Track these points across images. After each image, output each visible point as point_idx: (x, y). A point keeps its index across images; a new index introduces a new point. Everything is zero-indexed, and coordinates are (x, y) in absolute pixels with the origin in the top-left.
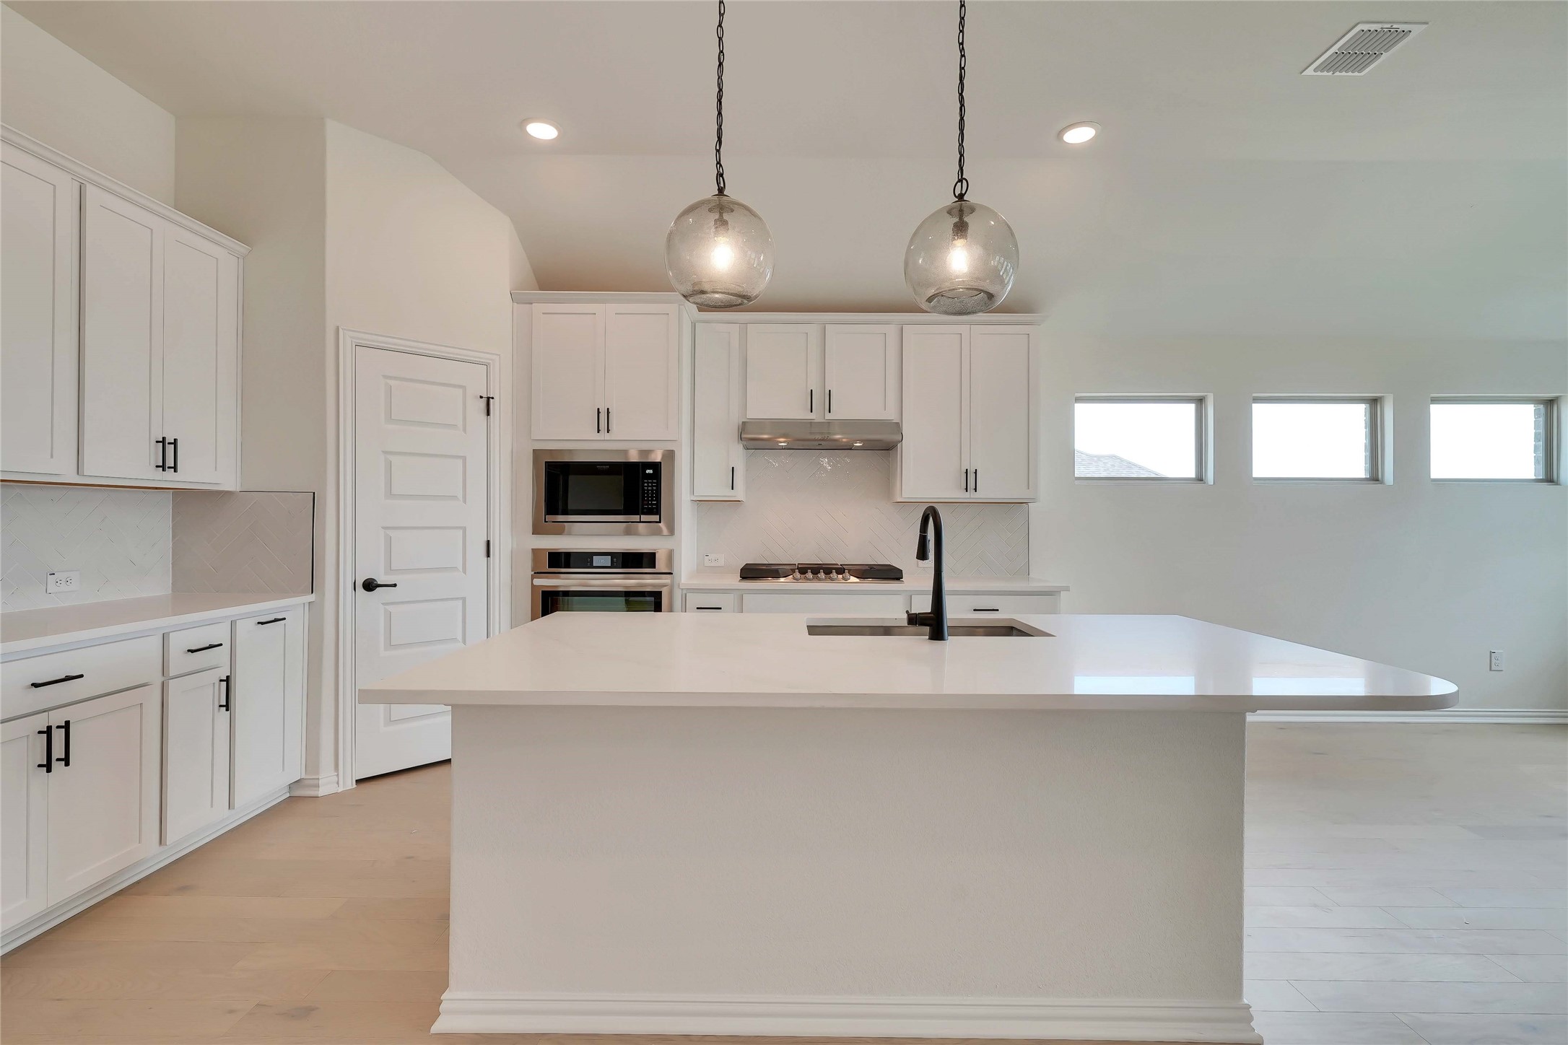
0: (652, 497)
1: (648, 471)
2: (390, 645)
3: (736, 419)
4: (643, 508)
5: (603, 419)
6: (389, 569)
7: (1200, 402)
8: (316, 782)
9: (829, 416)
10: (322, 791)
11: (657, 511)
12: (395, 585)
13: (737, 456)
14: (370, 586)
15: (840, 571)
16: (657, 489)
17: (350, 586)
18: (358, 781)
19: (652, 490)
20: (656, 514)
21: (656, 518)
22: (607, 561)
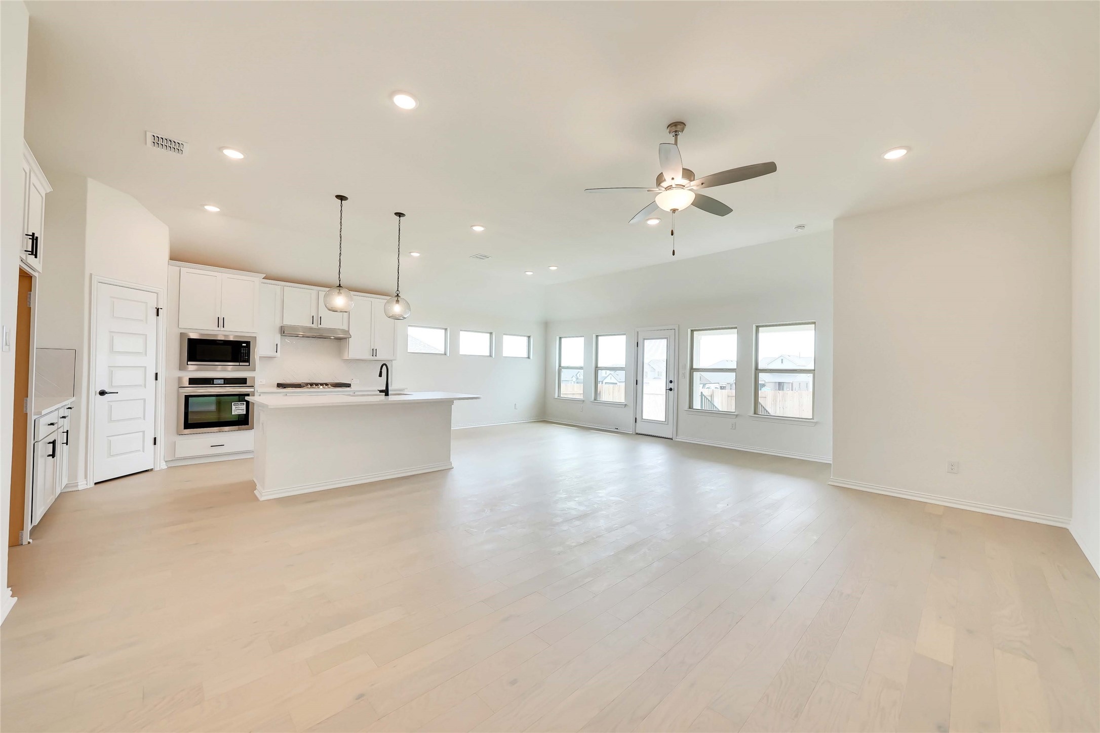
0: (245, 355)
1: (243, 345)
2: (110, 420)
3: (278, 324)
4: (241, 360)
5: (221, 322)
6: (111, 386)
7: (446, 329)
8: (76, 484)
9: (319, 326)
10: (80, 488)
11: (248, 361)
12: (117, 393)
13: (278, 338)
14: (102, 393)
15: (317, 384)
16: (248, 353)
17: (94, 394)
18: (96, 484)
19: (246, 352)
20: (247, 362)
21: (248, 364)
22: (222, 381)
